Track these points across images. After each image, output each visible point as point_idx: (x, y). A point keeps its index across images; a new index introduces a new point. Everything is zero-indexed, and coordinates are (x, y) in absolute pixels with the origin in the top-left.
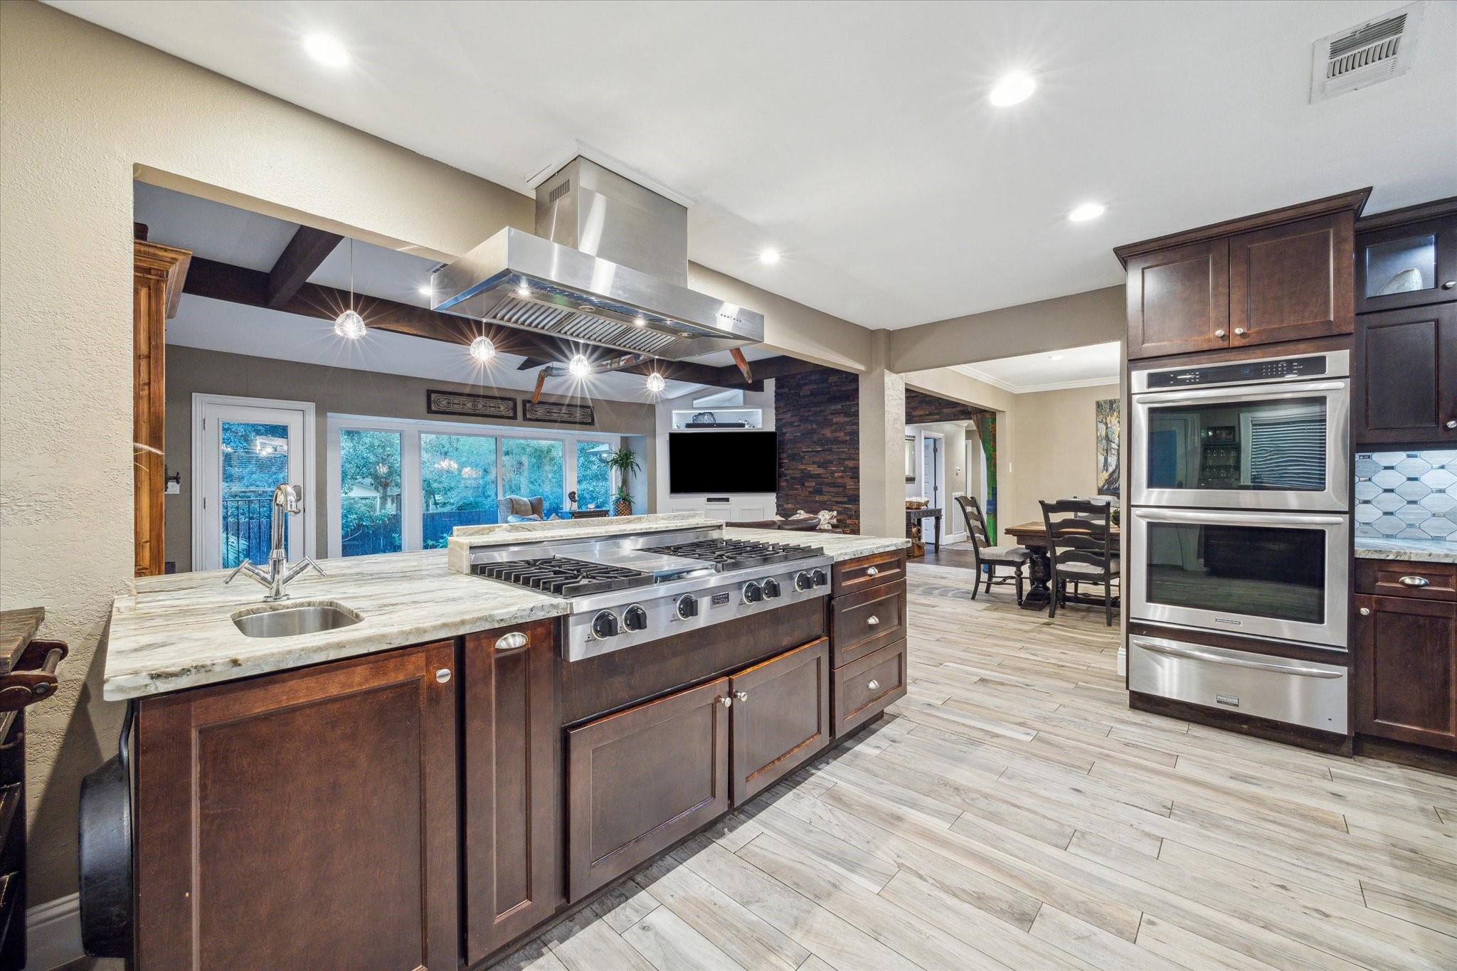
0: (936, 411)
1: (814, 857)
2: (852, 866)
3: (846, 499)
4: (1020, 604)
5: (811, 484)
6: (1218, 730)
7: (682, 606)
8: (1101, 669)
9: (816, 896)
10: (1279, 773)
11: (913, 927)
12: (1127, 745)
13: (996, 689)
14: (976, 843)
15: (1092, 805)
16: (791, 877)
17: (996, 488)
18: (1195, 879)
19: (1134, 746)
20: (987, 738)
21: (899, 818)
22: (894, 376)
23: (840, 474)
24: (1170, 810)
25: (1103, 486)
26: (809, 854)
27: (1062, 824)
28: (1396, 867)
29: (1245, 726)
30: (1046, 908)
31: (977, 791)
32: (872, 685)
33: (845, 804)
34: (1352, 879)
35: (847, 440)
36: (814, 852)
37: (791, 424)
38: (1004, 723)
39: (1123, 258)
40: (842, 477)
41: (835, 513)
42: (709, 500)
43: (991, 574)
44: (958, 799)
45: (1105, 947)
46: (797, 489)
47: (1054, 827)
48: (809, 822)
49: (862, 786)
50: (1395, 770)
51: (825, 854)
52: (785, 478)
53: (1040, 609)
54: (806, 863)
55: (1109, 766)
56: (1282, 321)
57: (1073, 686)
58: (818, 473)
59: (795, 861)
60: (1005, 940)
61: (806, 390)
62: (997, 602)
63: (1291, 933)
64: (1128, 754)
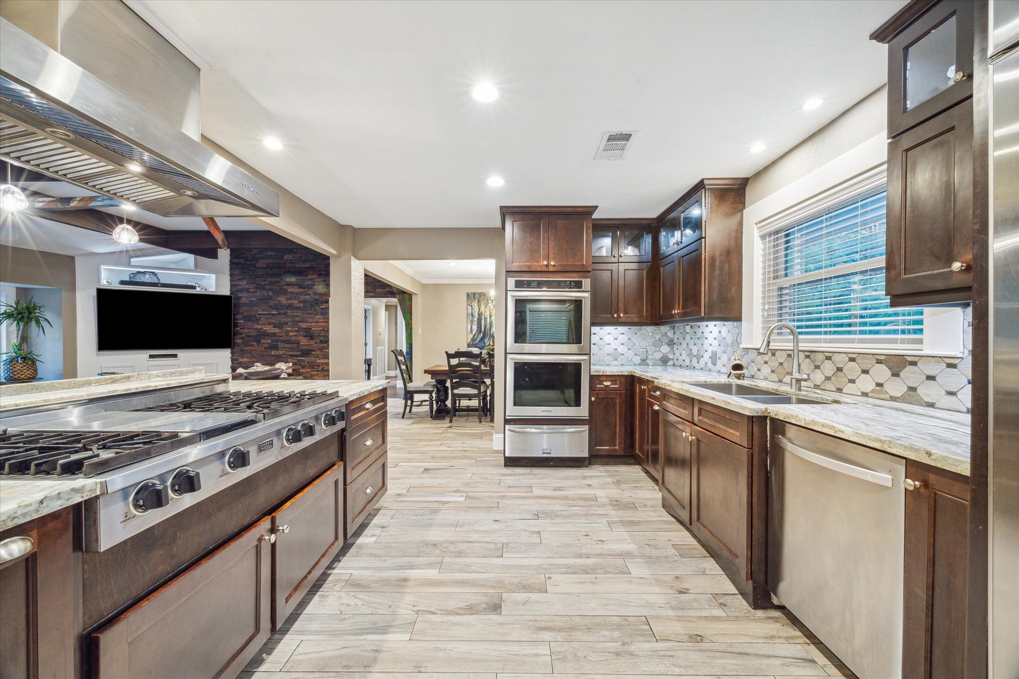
0: (372, 290)
1: (354, 638)
2: (384, 629)
3: (299, 353)
4: (432, 417)
5: (267, 341)
6: (542, 468)
7: (232, 460)
8: (484, 448)
9: (365, 667)
10: (569, 482)
11: (439, 649)
12: (509, 487)
13: (436, 473)
14: (457, 574)
15: (506, 526)
16: (340, 663)
17: (412, 344)
18: (558, 546)
19: (513, 487)
20: (441, 506)
21: (405, 580)
22: (357, 261)
23: (294, 333)
24: (537, 516)
25: (470, 343)
26: (349, 637)
27: (495, 543)
28: (614, 510)
29: (552, 463)
30: (505, 596)
31: (447, 542)
32: (368, 491)
33: (364, 587)
34: (604, 521)
35: (301, 307)
36: (351, 634)
37: (247, 290)
38: (447, 493)
39: (503, 213)
40: (296, 336)
41: (291, 364)
42: (151, 356)
43: (412, 399)
44: (438, 551)
45: (536, 602)
46: (252, 346)
47: (493, 546)
48: (339, 613)
49: (372, 568)
50: (602, 468)
51: (360, 631)
52: (241, 336)
53: (443, 418)
54: (348, 646)
55: (505, 501)
56: (568, 261)
57: (474, 461)
58: (273, 332)
59: (339, 649)
60: (492, 626)
61: (261, 263)
62: (420, 418)
63: (596, 555)
64: (512, 492)
